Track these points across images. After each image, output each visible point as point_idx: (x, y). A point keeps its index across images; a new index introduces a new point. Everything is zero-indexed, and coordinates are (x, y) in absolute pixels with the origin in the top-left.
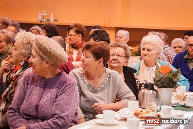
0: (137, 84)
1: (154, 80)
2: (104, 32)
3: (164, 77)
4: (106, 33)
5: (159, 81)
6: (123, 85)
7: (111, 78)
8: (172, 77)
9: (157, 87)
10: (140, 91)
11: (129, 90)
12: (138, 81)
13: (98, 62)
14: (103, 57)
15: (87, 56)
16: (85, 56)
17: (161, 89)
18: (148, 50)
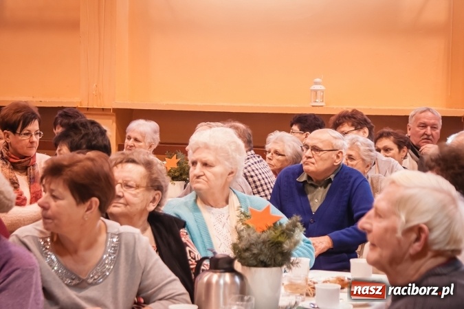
0: (189, 258)
1: (235, 247)
2: (93, 123)
3: (261, 240)
4: (99, 127)
5: (247, 250)
6: (155, 264)
7: (123, 247)
8: (280, 239)
9: (243, 264)
10: (198, 278)
11: (170, 276)
12: (190, 252)
13: (86, 209)
14: (97, 193)
15: (54, 194)
16: (48, 194)
17: (253, 269)
18: (205, 164)
